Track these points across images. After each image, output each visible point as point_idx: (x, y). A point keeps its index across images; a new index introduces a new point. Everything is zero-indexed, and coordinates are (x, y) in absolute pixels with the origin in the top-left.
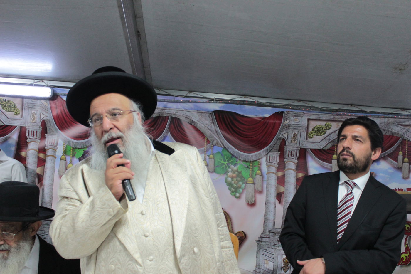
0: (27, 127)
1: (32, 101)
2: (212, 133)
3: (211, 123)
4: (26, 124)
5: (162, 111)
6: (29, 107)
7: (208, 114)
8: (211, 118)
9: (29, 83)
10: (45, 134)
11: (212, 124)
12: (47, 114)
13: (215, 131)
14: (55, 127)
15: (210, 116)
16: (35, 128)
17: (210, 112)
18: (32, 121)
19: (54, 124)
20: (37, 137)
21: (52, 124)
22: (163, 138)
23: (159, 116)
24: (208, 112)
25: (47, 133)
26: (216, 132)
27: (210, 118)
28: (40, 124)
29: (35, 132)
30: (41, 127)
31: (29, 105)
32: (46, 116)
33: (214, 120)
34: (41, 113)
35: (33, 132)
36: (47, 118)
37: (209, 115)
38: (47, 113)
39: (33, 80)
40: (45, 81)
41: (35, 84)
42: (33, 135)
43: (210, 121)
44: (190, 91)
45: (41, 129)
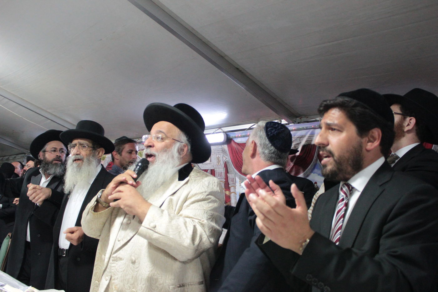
0: (215, 170)
1: (216, 147)
4: (214, 167)
5: (310, 138)
6: (215, 152)
9: (212, 132)
10: (228, 174)
12: (227, 157)
14: (232, 167)
16: (221, 169)
18: (218, 164)
19: (231, 164)
20: (223, 178)
21: (230, 165)
22: (313, 166)
23: (307, 144)
25: (228, 173)
28: (223, 166)
29: (221, 173)
30: (225, 168)
31: (214, 151)
32: (226, 158)
34: (223, 156)
35: (219, 173)
36: (227, 160)
38: (226, 155)
39: (215, 129)
40: (222, 128)
41: (216, 132)
42: (219, 176)
45: (224, 170)
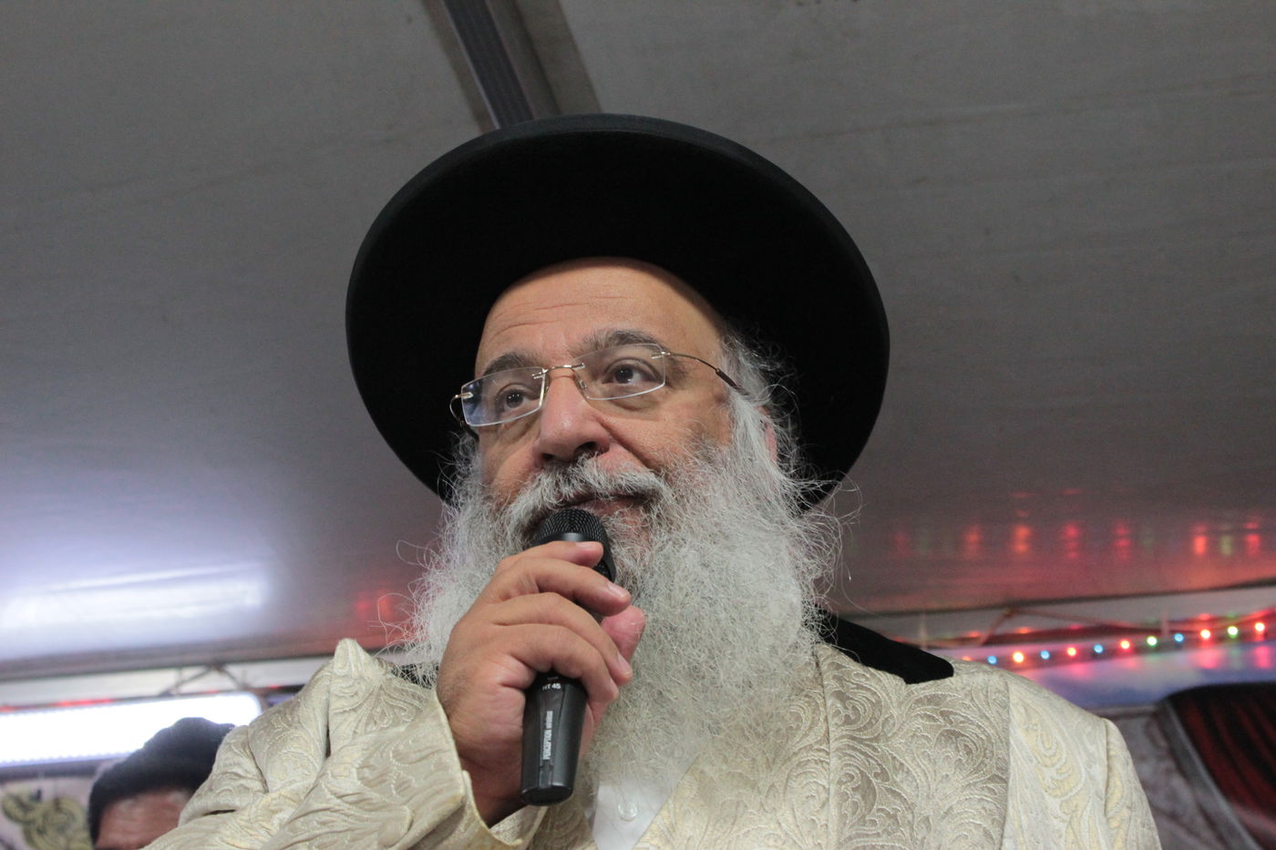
2: (1182, 834)
3: (1168, 772)
7: (1142, 721)
8: (1163, 743)
11: (1177, 782)
13: (1200, 821)
15: (1155, 730)
17: (1151, 708)
24: (1133, 710)
26: (1211, 822)
27: (1153, 741)
33: (1187, 755)
37: (1147, 726)
39: (171, 672)
40: (231, 667)
43: (1160, 758)
44: (1015, 607)
